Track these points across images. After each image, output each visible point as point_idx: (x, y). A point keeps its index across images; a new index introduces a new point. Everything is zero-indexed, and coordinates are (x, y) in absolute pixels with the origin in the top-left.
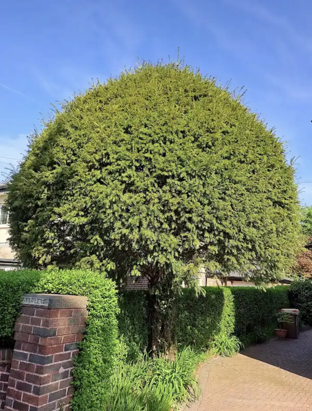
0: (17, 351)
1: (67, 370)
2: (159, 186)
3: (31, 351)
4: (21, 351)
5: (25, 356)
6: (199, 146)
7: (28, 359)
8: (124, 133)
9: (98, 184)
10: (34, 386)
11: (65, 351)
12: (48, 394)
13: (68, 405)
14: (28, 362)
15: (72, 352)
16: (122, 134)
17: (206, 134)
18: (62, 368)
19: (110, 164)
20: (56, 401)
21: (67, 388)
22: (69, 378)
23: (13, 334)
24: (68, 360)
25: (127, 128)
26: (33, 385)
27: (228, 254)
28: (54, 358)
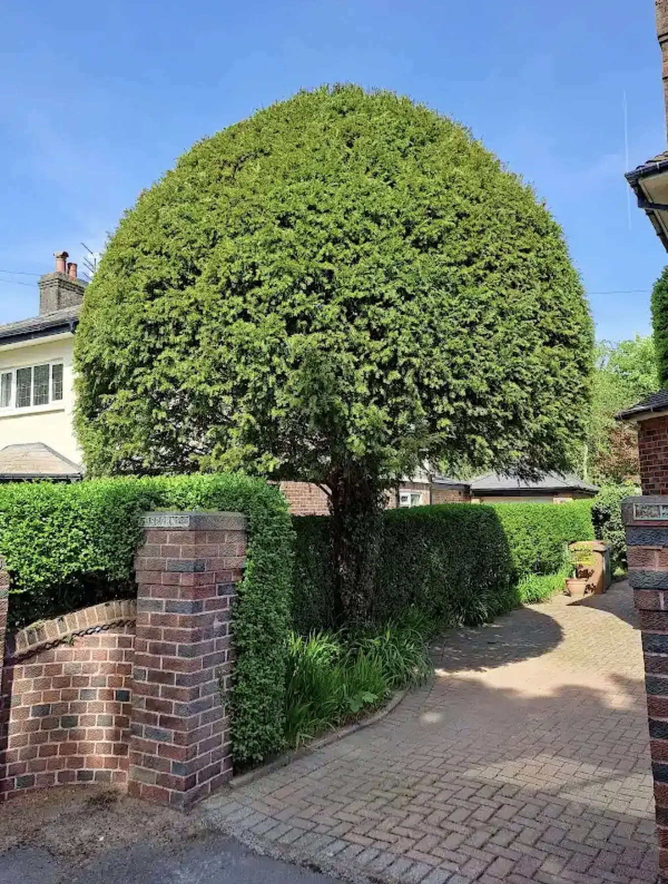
0: (144, 598)
1: (223, 623)
2: (348, 320)
3: (167, 597)
4: (151, 599)
5: (158, 605)
6: (416, 243)
7: (164, 609)
8: (279, 226)
9: (241, 321)
10: (180, 646)
11: (220, 595)
12: (201, 657)
13: (229, 676)
14: (164, 613)
15: (228, 597)
16: (276, 229)
17: (426, 221)
18: (216, 619)
19: (259, 284)
20: (213, 668)
21: (226, 651)
22: (228, 636)
23: (133, 576)
24: (225, 609)
25: (284, 217)
26: (178, 644)
27: (472, 431)
28: (204, 605)
